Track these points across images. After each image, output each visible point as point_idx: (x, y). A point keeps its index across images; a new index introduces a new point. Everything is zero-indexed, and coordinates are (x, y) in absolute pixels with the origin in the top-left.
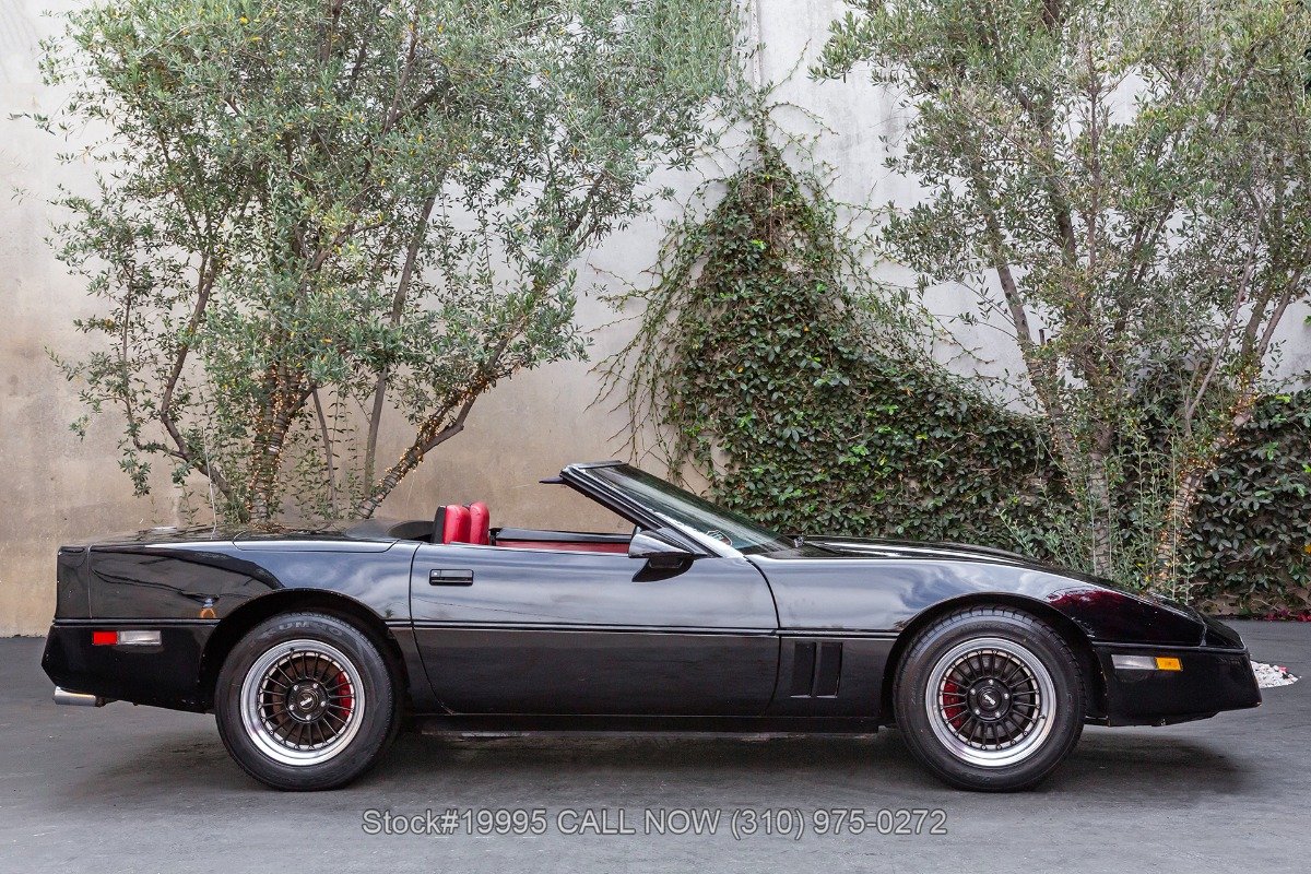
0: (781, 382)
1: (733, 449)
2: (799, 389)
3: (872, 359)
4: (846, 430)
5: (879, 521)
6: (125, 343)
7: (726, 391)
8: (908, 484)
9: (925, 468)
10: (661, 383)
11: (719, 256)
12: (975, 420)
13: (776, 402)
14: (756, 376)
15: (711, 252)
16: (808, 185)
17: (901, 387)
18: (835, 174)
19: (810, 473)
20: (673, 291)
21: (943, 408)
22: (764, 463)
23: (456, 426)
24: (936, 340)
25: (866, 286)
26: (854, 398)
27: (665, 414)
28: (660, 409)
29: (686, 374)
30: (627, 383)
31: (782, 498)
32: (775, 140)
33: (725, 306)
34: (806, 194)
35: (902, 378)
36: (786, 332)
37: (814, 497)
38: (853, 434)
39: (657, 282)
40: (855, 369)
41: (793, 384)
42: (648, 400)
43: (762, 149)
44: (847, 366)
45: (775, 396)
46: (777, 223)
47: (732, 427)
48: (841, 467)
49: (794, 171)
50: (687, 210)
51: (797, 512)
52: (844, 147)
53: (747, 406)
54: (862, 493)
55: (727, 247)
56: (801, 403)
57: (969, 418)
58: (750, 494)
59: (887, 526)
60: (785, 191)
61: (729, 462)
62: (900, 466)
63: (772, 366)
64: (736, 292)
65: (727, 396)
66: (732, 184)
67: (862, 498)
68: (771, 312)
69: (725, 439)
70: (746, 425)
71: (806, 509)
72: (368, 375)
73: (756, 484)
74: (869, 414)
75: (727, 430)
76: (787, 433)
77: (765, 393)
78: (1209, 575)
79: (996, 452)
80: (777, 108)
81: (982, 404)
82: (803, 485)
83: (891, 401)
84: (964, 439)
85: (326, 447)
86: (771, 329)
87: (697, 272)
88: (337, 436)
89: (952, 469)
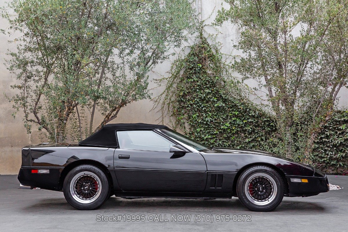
0: (205, 105)
1: (191, 124)
2: (211, 107)
3: (232, 99)
4: (224, 119)
5: (233, 145)
6: (24, 92)
7: (190, 107)
8: (241, 135)
9: (246, 130)
10: (171, 104)
11: (188, 68)
12: (260, 117)
13: (204, 110)
14: (198, 103)
15: (186, 67)
16: (214, 48)
17: (239, 107)
18: (222, 45)
19: (213, 131)
20: (175, 78)
21: (251, 113)
22: (200, 128)
23: (115, 116)
24: (250, 94)
25: (230, 78)
26: (226, 110)
27: (172, 114)
28: (171, 112)
29: (178, 102)
30: (161, 104)
31: (205, 138)
32: (205, 35)
33: (190, 83)
34: (213, 51)
35: (240, 104)
36: (207, 91)
37: (214, 138)
38: (226, 120)
39: (170, 75)
40: (226, 101)
41: (209, 105)
42: (167, 109)
43: (201, 38)
44: (225, 101)
45: (203, 109)
46: (205, 59)
47: (191, 117)
48: (222, 129)
49: (210, 44)
50: (180, 55)
51: (209, 142)
52: (225, 38)
53: (195, 111)
54: (228, 137)
55: (191, 66)
56: (211, 111)
57: (259, 116)
58: (196, 137)
59: (235, 146)
60: (207, 50)
61: (190, 127)
62: (239, 129)
63: (203, 100)
64: (193, 79)
65: (190, 108)
66: (192, 48)
67: (228, 138)
68: (203, 85)
69: (189, 121)
70: (195, 117)
71: (212, 141)
72: (92, 102)
73: (198, 134)
74: (230, 114)
75: (190, 118)
76: (207, 119)
77: (201, 108)
78: (326, 162)
79: (266, 126)
80: (206, 26)
81: (262, 112)
82: (211, 134)
83: (236, 111)
84: (257, 122)
85: (79, 121)
86: (203, 89)
87: (182, 73)
88: (83, 118)
89: (253, 131)
